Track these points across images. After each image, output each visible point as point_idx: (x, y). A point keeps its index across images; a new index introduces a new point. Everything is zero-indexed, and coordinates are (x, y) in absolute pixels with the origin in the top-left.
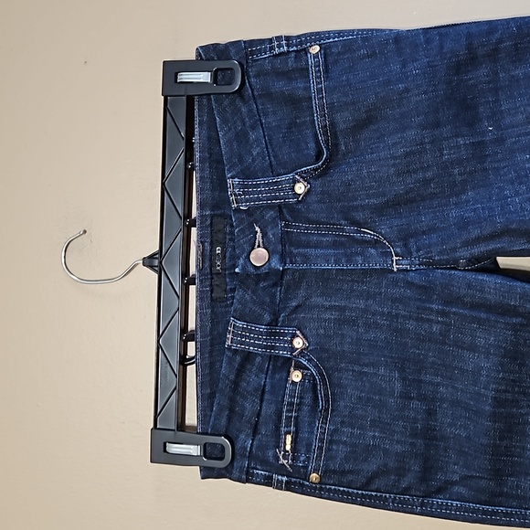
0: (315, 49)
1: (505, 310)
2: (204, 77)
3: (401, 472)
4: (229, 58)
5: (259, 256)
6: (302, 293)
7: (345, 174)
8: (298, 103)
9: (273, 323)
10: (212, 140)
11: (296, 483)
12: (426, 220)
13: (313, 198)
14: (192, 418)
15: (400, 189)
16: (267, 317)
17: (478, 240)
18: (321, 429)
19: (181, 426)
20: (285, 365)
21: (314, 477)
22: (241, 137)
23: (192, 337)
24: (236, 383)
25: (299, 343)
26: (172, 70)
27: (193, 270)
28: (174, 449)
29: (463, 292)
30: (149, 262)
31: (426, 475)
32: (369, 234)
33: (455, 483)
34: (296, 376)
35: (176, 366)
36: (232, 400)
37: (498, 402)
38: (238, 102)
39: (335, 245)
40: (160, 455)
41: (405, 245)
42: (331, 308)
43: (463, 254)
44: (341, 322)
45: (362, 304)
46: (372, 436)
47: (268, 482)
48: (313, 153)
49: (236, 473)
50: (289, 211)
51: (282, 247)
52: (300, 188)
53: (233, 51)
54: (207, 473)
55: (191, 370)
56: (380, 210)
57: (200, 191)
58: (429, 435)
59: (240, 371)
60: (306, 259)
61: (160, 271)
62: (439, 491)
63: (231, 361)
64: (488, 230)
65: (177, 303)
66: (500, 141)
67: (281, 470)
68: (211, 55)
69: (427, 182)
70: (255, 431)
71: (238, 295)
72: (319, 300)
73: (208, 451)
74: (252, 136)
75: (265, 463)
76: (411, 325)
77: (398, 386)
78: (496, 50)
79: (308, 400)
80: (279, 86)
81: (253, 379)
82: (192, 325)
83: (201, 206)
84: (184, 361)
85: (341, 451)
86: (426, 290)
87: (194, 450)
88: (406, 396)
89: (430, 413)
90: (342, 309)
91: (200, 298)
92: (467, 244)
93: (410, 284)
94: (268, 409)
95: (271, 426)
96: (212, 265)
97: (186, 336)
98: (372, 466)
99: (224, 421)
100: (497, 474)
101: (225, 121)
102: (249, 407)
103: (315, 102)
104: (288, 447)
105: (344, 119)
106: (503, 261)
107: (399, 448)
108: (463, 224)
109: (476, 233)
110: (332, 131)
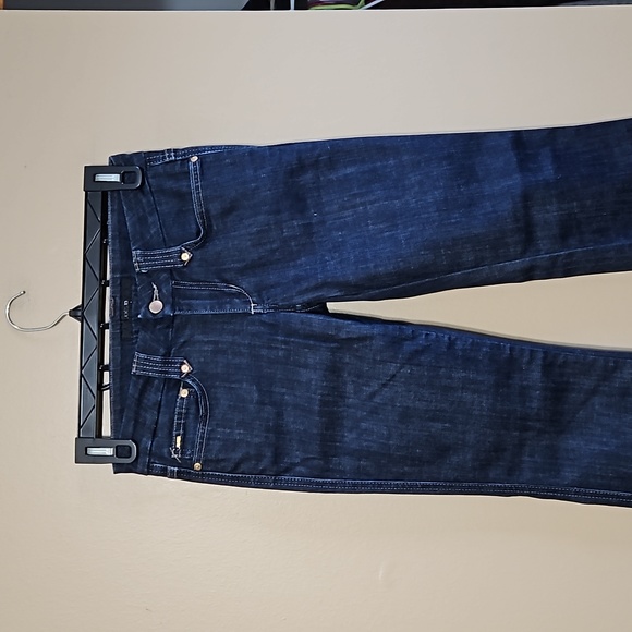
0: (195, 159)
1: (326, 338)
2: (115, 178)
3: (259, 457)
4: (134, 165)
5: (156, 306)
6: (187, 332)
7: (216, 246)
8: (183, 197)
9: (167, 354)
10: (121, 223)
11: (185, 474)
12: (272, 278)
13: (194, 264)
14: (107, 431)
15: (254, 256)
16: (162, 351)
17: (307, 290)
18: (202, 430)
19: (99, 434)
20: (176, 385)
21: (197, 466)
22: (142, 221)
23: (106, 368)
24: (139, 401)
25: (185, 369)
26: (91, 172)
27: (107, 320)
28: (94, 451)
29: (299, 326)
30: (73, 313)
31: (277, 456)
32: (235, 289)
33: (297, 465)
34: (184, 393)
35: (95, 391)
36: (137, 413)
37: (323, 403)
38: (140, 196)
39: (211, 297)
40: (82, 456)
41: (259, 296)
42: (208, 342)
43: (298, 300)
44: (215, 352)
45: (229, 338)
46: (238, 433)
47: (163, 473)
48: (194, 231)
49: (140, 467)
50: (178, 273)
51: (171, 300)
52: (186, 257)
53: (135, 160)
54: (119, 469)
55: (106, 394)
56: (242, 271)
57: (112, 260)
58: (278, 430)
59: (143, 392)
60: (190, 307)
61: (82, 319)
62: (287, 471)
63: (135, 385)
64: (313, 284)
65: (95, 343)
66: (323, 222)
67: (173, 462)
68: (119, 162)
69: (273, 251)
70: (154, 435)
71: (141, 335)
72: (200, 337)
73: (121, 452)
74: (150, 220)
75: (162, 459)
76: (264, 352)
77: (256, 396)
78: (317, 162)
79: (193, 410)
80: (169, 184)
81: (153, 397)
82: (106, 361)
83: (113, 271)
84: (101, 388)
85: (216, 445)
86: (274, 327)
87: (109, 452)
88: (261, 403)
89: (279, 415)
90: (215, 343)
91: (113, 338)
92: (301, 293)
93: (263, 323)
94: (163, 419)
95: (166, 431)
96: (121, 314)
97: (102, 368)
98: (238, 455)
99: (131, 429)
100: (326, 455)
101: (130, 209)
102: (150, 417)
103: (194, 196)
104: (178, 445)
105: (215, 208)
107: (257, 440)
108: (297, 280)
109: (305, 285)
110: (206, 216)
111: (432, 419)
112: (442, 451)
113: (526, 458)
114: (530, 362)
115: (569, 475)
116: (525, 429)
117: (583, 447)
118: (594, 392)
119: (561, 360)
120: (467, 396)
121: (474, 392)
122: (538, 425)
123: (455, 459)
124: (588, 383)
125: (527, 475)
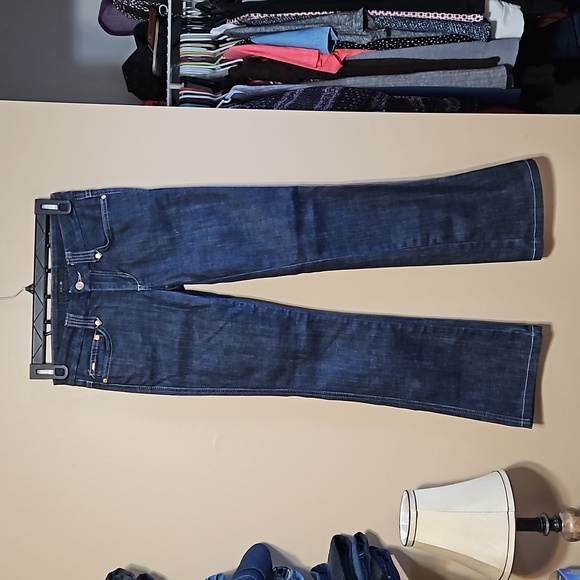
0: (104, 197)
1: (182, 306)
2: (54, 207)
3: (142, 375)
4: (66, 200)
5: (80, 286)
6: (99, 301)
7: (117, 250)
8: (97, 220)
9: (87, 314)
10: (58, 234)
11: (97, 385)
12: (151, 269)
13: (104, 260)
14: (49, 359)
15: (141, 256)
16: (83, 312)
17: (172, 278)
18: (108, 359)
19: (44, 363)
20: (92, 332)
21: (105, 380)
22: (71, 234)
23: (49, 322)
24: (70, 342)
25: (98, 323)
26: (39, 203)
27: (49, 292)
28: (41, 372)
29: (166, 299)
30: (28, 289)
31: (153, 376)
32: (128, 276)
33: (164, 380)
34: (97, 337)
35: (42, 336)
36: (68, 350)
37: (180, 344)
38: (71, 219)
39: (113, 280)
40: (34, 375)
41: (143, 280)
42: (111, 307)
43: (166, 284)
44: (116, 313)
45: (125, 305)
46: (130, 361)
47: (84, 385)
48: (103, 240)
49: (70, 382)
50: (93, 265)
51: (89, 282)
52: (98, 256)
53: (67, 197)
54: (57, 382)
55: (49, 338)
56: (133, 265)
57: (53, 257)
58: (153, 360)
59: (72, 336)
60: (101, 286)
61: (34, 293)
62: (158, 383)
63: (67, 332)
64: (175, 274)
65: (42, 307)
66: (181, 237)
67: (90, 378)
68: (57, 197)
69: (152, 254)
70: (78, 362)
71: (70, 302)
72: (106, 304)
73: (57, 371)
74: (76, 233)
75: (83, 376)
76: (146, 313)
77: (140, 339)
78: (178, 201)
79: (102, 347)
80: (88, 212)
81: (77, 340)
82: (49, 318)
83: (53, 264)
84: (45, 334)
85: (116, 368)
86: (151, 298)
87: (51, 372)
88: (144, 344)
89: (154, 350)
90: (116, 308)
91: (53, 304)
92: (168, 279)
93: (145, 296)
94: (84, 353)
95: (86, 360)
96: (58, 290)
97: (46, 322)
98: (129, 374)
99: (64, 359)
100: (182, 374)
101: (64, 226)
102: (76, 352)
103: (104, 220)
104: (93, 368)
105: (116, 227)
106: (187, 287)
107: (141, 365)
108: (166, 272)
109: (170, 275)
110: (111, 232)
111: (244, 353)
112: (249, 371)
113: (297, 375)
114: (299, 321)
115: (322, 384)
116: (298, 358)
117: (329, 368)
118: (336, 337)
119: (317, 318)
120: (264, 339)
121: (268, 337)
122: (304, 356)
123: (257, 376)
124: (332, 332)
125: (298, 384)
